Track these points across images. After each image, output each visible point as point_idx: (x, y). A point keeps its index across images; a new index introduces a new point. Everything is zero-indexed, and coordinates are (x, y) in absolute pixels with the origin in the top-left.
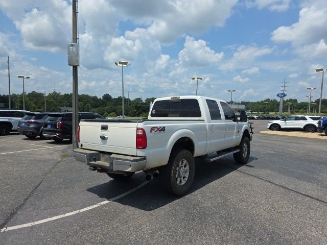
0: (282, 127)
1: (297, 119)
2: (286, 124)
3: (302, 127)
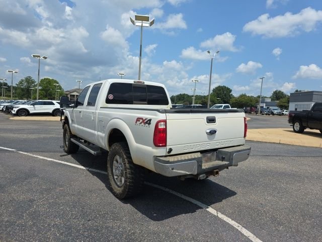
0: (31, 112)
1: (45, 103)
2: (35, 109)
3: (51, 111)
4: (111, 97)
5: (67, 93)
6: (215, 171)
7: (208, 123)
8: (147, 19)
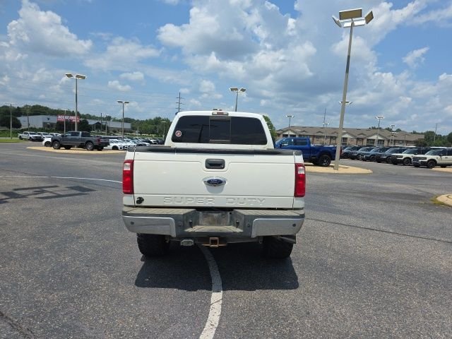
4: (179, 134)
5: (279, 132)
6: (211, 238)
7: (207, 167)
8: (358, 14)
